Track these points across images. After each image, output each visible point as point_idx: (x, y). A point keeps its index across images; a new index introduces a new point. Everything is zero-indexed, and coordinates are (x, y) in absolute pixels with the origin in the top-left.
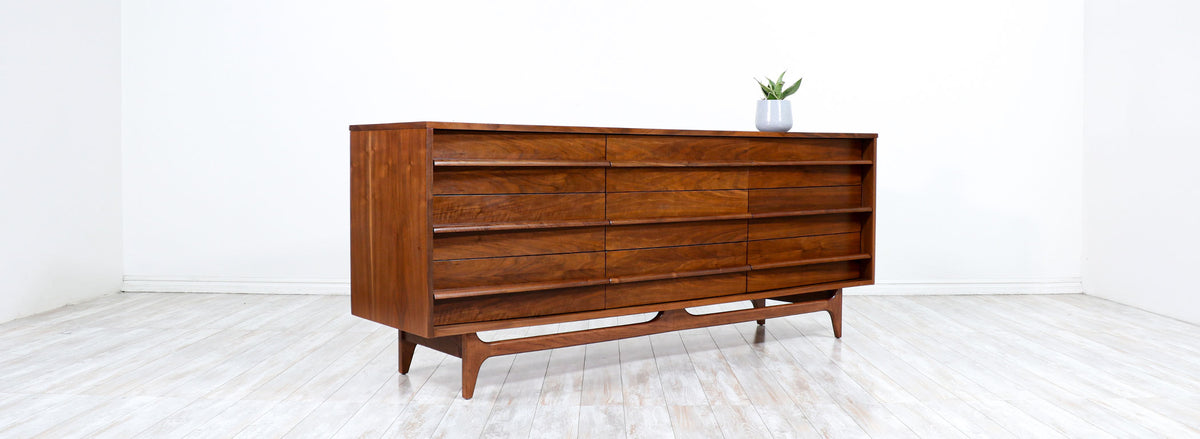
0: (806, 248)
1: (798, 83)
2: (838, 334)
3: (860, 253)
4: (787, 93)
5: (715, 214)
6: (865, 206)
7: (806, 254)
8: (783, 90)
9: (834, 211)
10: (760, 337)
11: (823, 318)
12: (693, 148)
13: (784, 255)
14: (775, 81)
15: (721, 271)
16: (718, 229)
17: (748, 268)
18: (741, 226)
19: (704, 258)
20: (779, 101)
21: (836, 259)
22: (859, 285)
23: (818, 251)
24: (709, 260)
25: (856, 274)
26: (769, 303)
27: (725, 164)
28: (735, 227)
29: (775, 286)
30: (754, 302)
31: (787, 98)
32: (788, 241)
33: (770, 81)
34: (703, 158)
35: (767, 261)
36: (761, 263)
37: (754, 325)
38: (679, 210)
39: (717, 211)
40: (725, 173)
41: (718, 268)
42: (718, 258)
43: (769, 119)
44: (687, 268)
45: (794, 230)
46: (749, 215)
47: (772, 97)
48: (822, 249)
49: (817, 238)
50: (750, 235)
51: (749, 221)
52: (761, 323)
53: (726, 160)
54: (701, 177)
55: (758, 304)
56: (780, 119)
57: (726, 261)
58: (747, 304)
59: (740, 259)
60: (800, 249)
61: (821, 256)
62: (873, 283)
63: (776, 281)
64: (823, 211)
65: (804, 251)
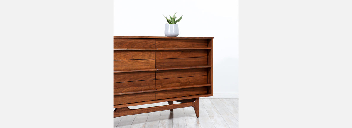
0: (183, 82)
1: (181, 17)
2: (198, 116)
3: (207, 83)
4: (177, 21)
5: (140, 69)
6: (209, 65)
7: (182, 84)
8: (175, 21)
9: (194, 67)
10: (171, 116)
11: (191, 109)
12: (130, 43)
13: (172, 85)
14: (172, 17)
15: (142, 92)
16: (142, 75)
17: (155, 90)
18: (152, 74)
19: (135, 86)
20: (173, 25)
21: (195, 86)
22: (206, 96)
23: (188, 83)
24: (137, 87)
25: (206, 92)
26: (175, 103)
27: (144, 49)
28: (150, 74)
29: (168, 97)
30: (169, 102)
31: (177, 23)
32: (174, 79)
33: (171, 17)
34: (135, 47)
35: (164, 87)
36: (162, 88)
37: (169, 111)
38: (124, 68)
39: (141, 68)
40: (145, 53)
41: (142, 91)
42: (141, 86)
43: (169, 32)
44: (127, 91)
45: (177, 75)
46: (155, 70)
47: (170, 23)
48: (190, 82)
49: (187, 78)
50: (155, 77)
51: (156, 72)
52: (172, 110)
53: (145, 48)
54: (133, 55)
55: (171, 103)
56: (173, 32)
57: (145, 88)
58: (166, 103)
59: (152, 87)
60: (180, 82)
61: (189, 85)
62: (212, 96)
63: (177, 94)
64: (189, 68)
65: (182, 83)
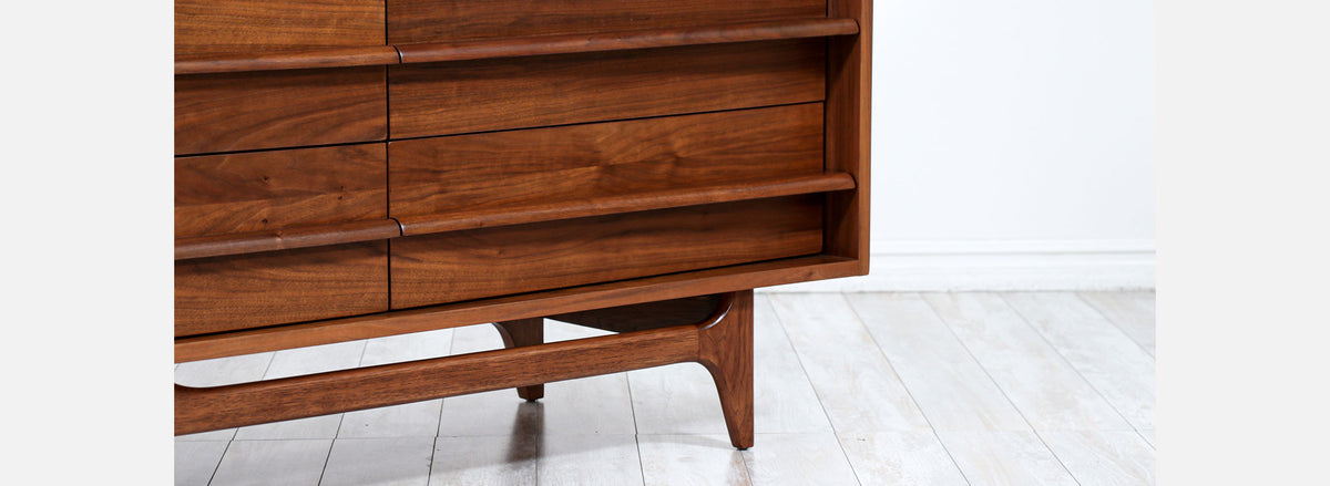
0: (617, 160)
2: (742, 437)
3: (824, 171)
5: (254, 51)
6: (838, 17)
7: (614, 178)
9: (713, 36)
10: (527, 441)
11: (688, 383)
13: (532, 184)
15: (279, 242)
16: (273, 100)
17: (386, 231)
18: (358, 91)
19: (216, 198)
21: (720, 195)
22: (808, 278)
23: (663, 169)
24: (235, 207)
25: (813, 240)
26: (555, 331)
28: (336, 93)
29: (499, 287)
30: (506, 329)
32: (545, 136)
35: (464, 204)
36: (442, 211)
37: (505, 403)
39: (263, 41)
41: (273, 234)
42: (268, 196)
45: (569, 101)
46: (385, 56)
48: (678, 162)
49: (656, 126)
50: (382, 121)
51: (391, 74)
52: (532, 393)
55: (522, 334)
57: (304, 209)
58: (483, 337)
59: (360, 201)
60: (592, 162)
61: (674, 184)
62: (862, 270)
63: (574, 259)
64: (671, 38)
65: (610, 169)
